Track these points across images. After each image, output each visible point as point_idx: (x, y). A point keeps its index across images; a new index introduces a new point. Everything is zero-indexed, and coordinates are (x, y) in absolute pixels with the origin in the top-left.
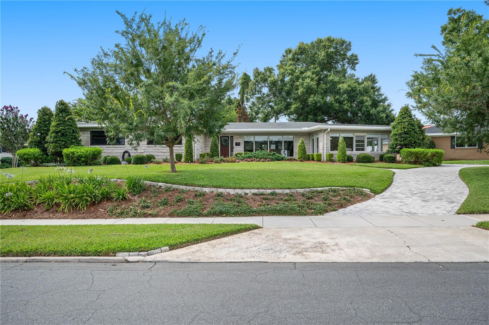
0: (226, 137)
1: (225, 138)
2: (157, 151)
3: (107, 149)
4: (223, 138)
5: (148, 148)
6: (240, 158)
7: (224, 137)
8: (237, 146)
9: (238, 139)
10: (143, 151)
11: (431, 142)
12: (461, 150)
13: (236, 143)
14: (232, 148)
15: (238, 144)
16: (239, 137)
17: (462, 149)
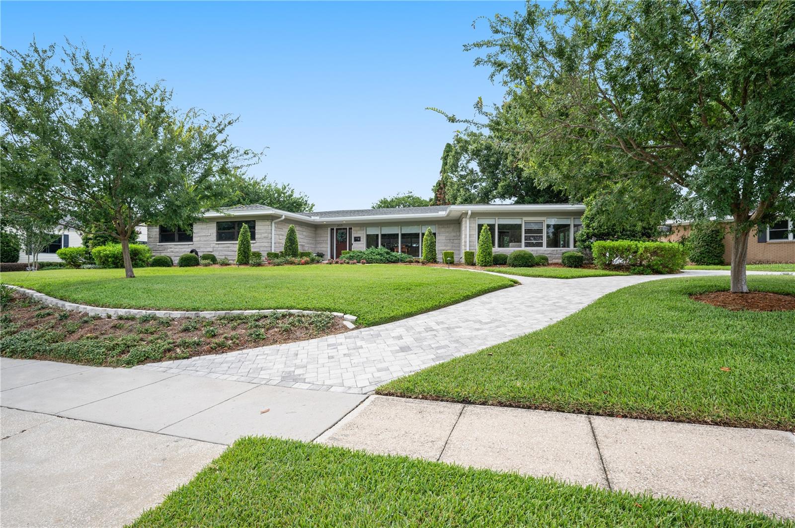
0: (344, 229)
1: (342, 231)
2: (227, 249)
3: (176, 247)
4: (339, 231)
5: (217, 246)
6: (358, 259)
7: (341, 229)
8: (357, 242)
9: (358, 232)
10: (211, 250)
11: (713, 231)
12: (779, 245)
13: (355, 238)
14: (351, 245)
15: (357, 239)
16: (359, 228)
17: (781, 243)
